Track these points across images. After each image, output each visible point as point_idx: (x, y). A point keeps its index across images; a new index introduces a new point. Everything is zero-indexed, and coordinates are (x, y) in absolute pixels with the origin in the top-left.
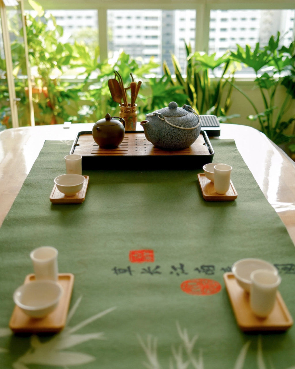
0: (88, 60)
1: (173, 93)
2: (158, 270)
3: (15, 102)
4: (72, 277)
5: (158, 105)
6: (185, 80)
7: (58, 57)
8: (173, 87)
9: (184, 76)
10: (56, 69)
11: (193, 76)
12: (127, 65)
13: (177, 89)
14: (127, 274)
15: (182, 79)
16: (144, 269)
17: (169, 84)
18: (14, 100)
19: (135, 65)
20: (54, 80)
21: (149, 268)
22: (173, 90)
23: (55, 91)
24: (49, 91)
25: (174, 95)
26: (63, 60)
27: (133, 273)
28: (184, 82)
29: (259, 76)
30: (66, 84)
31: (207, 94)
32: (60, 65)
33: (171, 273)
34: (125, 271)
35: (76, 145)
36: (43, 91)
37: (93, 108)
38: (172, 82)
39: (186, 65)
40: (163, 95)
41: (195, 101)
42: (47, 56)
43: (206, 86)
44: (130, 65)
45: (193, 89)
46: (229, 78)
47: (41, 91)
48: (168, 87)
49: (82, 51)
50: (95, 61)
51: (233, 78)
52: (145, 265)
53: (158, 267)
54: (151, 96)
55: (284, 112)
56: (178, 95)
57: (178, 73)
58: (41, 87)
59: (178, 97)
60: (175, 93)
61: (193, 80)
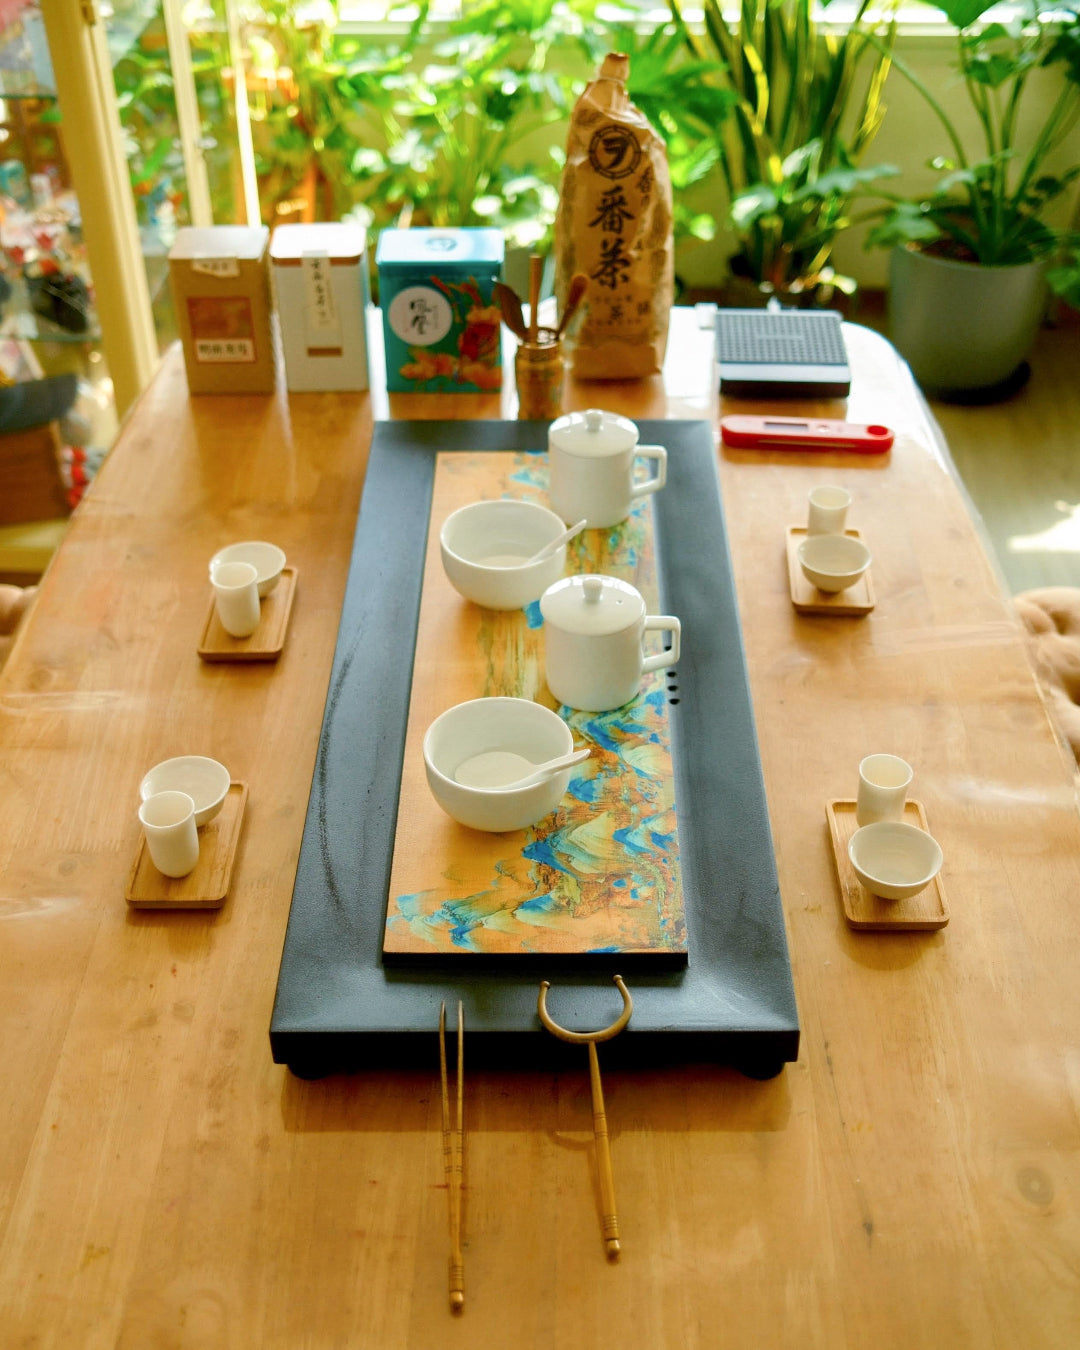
1: (692, 83)
3: (200, 152)
6: (735, 31)
8: (694, 64)
9: (732, 17)
11: (760, 17)
13: (708, 68)
15: (725, 26)
17: (683, 49)
18: (196, 146)
22: (695, 73)
24: (296, 78)
25: (691, 90)
28: (730, 36)
30: (350, 48)
31: (804, 77)
36: (279, 83)
38: (689, 43)
40: (660, 90)
41: (762, 101)
45: (756, 63)
46: (881, 23)
47: (272, 85)
48: (680, 59)
51: (892, 26)
55: (1050, 144)
56: (709, 91)
57: (711, 7)
58: (271, 70)
59: (705, 100)
60: (701, 83)
61: (759, 30)
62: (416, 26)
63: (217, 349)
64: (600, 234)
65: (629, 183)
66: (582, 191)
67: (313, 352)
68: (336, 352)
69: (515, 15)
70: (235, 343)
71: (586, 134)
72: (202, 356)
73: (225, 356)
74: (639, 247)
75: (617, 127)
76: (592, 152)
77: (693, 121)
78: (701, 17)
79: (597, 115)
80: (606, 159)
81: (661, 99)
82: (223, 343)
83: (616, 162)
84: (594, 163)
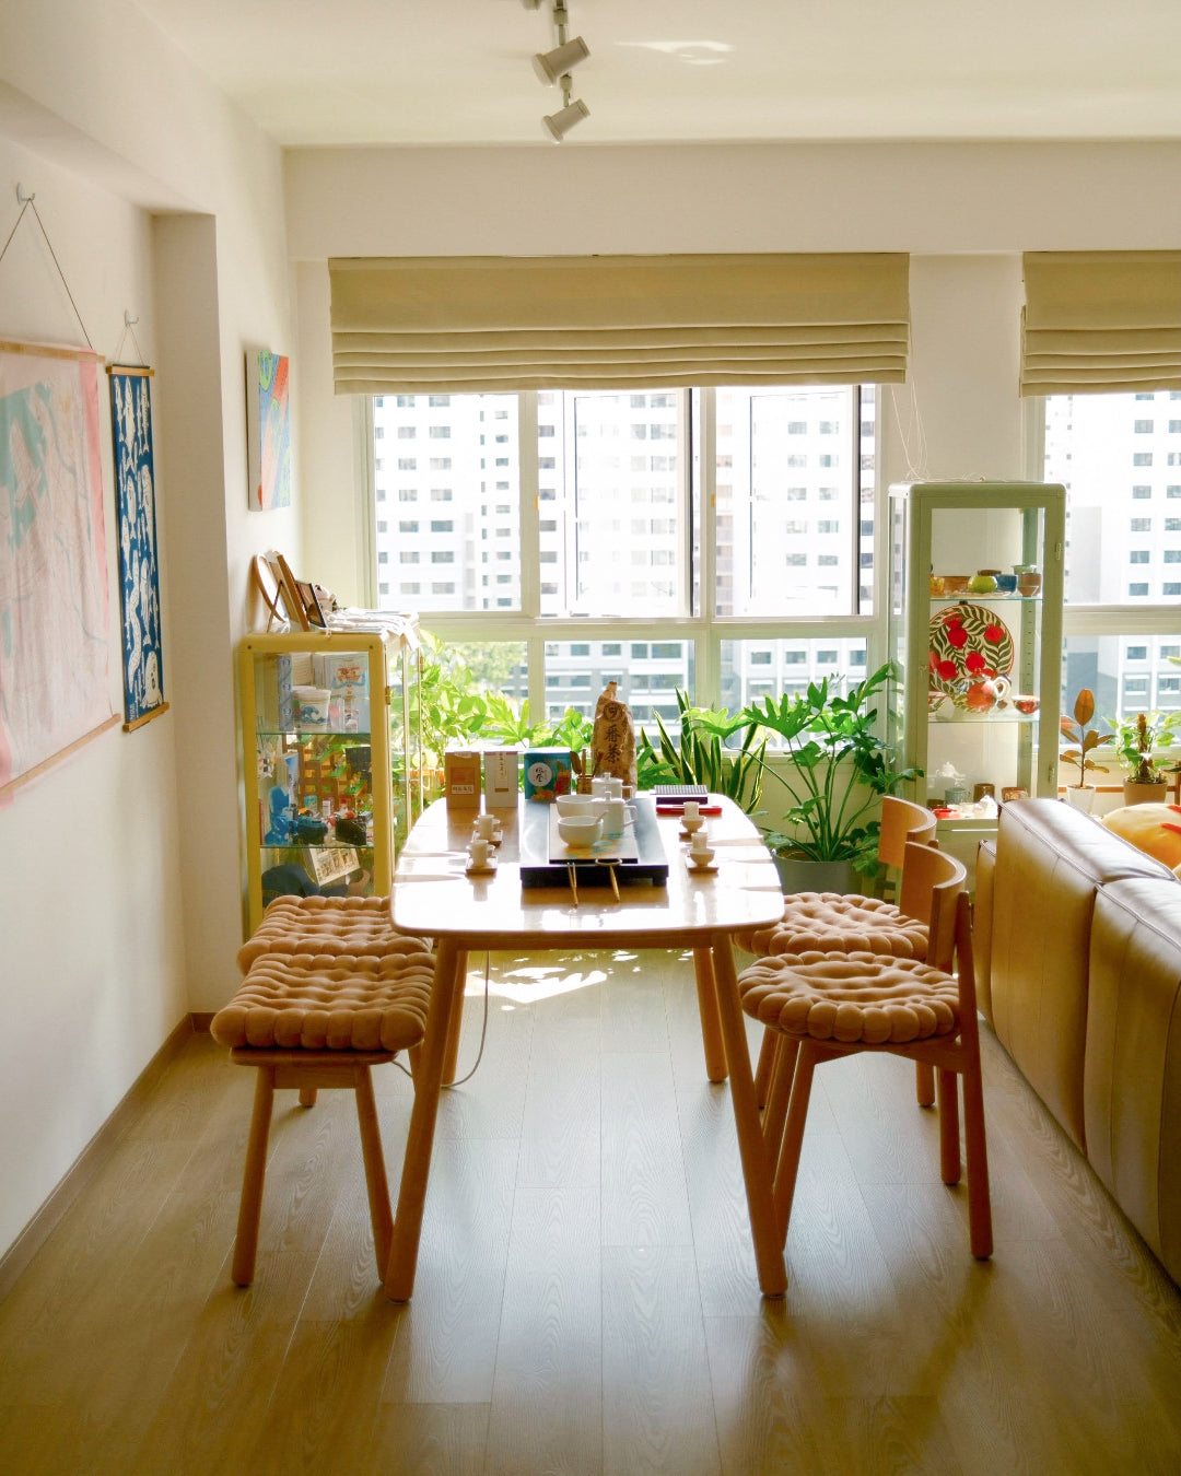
0: (510, 723)
6: (679, 755)
7: (462, 718)
9: (677, 747)
11: (692, 749)
12: (576, 731)
15: (674, 752)
26: (471, 722)
28: (677, 758)
29: (796, 747)
32: (464, 731)
36: (438, 773)
39: (679, 728)
42: (444, 715)
44: (583, 731)
46: (757, 752)
47: (434, 773)
49: (501, 708)
50: (521, 724)
51: (762, 752)
57: (665, 743)
63: (460, 789)
64: (608, 743)
65: (619, 723)
66: (601, 727)
67: (497, 790)
68: (507, 790)
70: (467, 786)
71: (602, 707)
72: (454, 792)
73: (463, 792)
74: (623, 748)
75: (613, 703)
76: (604, 713)
79: (606, 700)
80: (609, 715)
82: (462, 786)
83: (614, 716)
84: (605, 717)
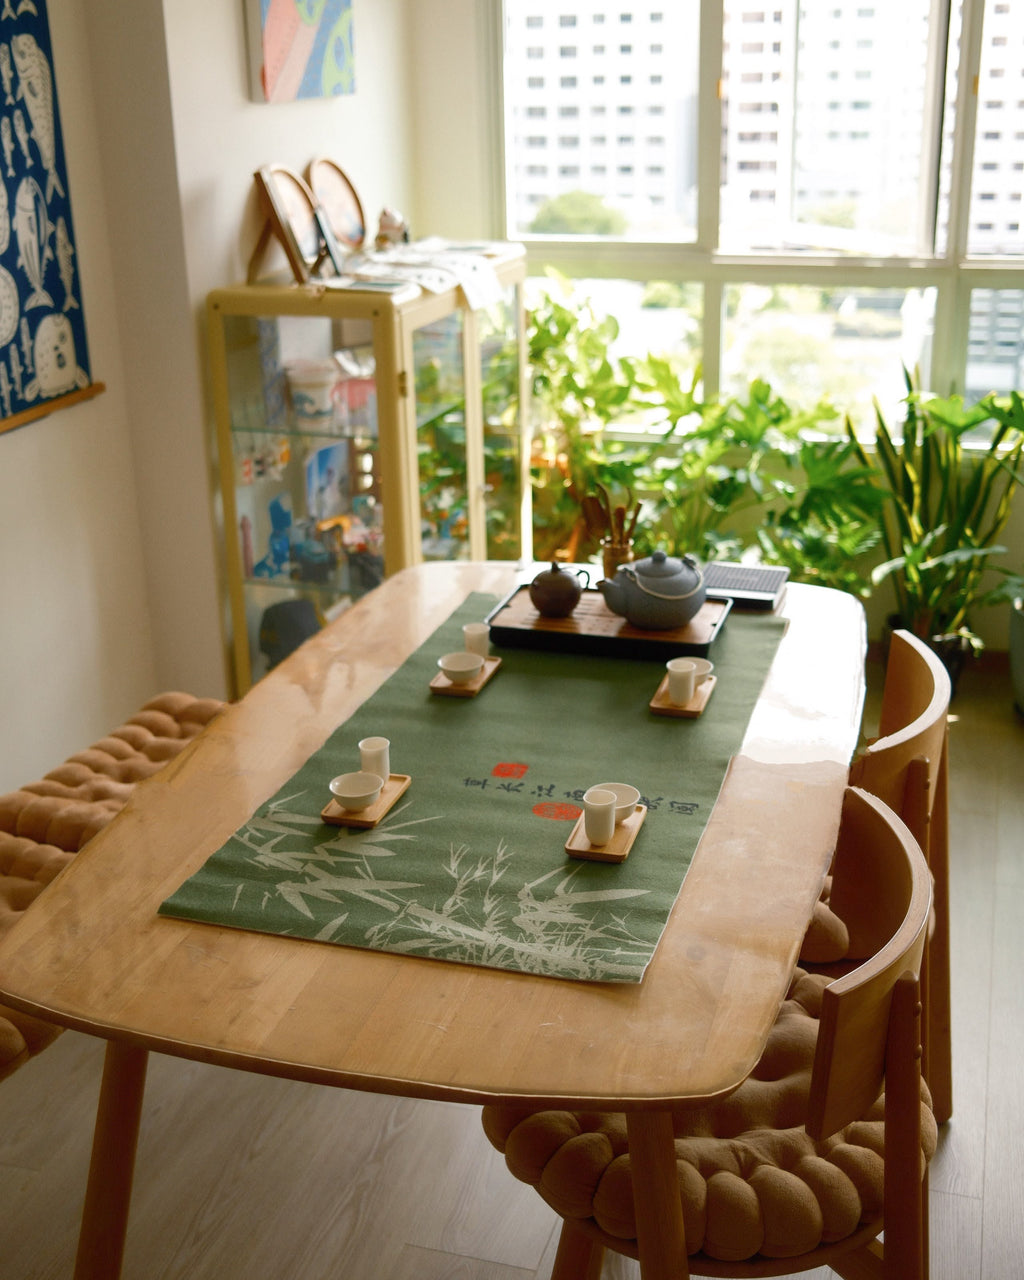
0: (675, 393)
1: (859, 482)
2: (520, 788)
4: (409, 778)
5: (819, 509)
6: (899, 451)
7: (601, 387)
9: (898, 442)
10: (593, 416)
11: (919, 442)
12: (762, 408)
13: (874, 475)
14: (479, 787)
15: (893, 448)
16: (503, 785)
17: (853, 457)
19: (783, 411)
20: (589, 436)
21: (509, 785)
22: (863, 476)
23: (586, 463)
24: (572, 462)
25: (858, 487)
26: (613, 394)
27: (486, 787)
28: (895, 456)
30: (616, 448)
31: (952, 486)
32: (602, 406)
33: (533, 793)
34: (479, 783)
35: (506, 606)
36: (557, 464)
37: (664, 510)
38: (860, 455)
39: (903, 417)
40: (832, 486)
41: (917, 501)
42: (581, 381)
43: (952, 469)
44: (771, 410)
45: (913, 475)
47: (552, 464)
48: (851, 464)
49: (663, 373)
50: (691, 395)
51: (1019, 455)
52: (506, 781)
53: (521, 785)
54: (806, 486)
57: (881, 434)
58: (553, 454)
59: (864, 495)
60: (868, 484)
61: (918, 452)
62: (667, 436)
69: (737, 432)
77: (855, 510)
78: (873, 441)
81: (832, 493)
